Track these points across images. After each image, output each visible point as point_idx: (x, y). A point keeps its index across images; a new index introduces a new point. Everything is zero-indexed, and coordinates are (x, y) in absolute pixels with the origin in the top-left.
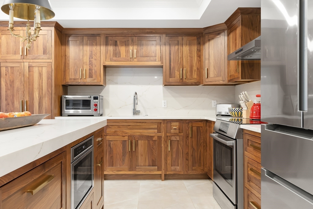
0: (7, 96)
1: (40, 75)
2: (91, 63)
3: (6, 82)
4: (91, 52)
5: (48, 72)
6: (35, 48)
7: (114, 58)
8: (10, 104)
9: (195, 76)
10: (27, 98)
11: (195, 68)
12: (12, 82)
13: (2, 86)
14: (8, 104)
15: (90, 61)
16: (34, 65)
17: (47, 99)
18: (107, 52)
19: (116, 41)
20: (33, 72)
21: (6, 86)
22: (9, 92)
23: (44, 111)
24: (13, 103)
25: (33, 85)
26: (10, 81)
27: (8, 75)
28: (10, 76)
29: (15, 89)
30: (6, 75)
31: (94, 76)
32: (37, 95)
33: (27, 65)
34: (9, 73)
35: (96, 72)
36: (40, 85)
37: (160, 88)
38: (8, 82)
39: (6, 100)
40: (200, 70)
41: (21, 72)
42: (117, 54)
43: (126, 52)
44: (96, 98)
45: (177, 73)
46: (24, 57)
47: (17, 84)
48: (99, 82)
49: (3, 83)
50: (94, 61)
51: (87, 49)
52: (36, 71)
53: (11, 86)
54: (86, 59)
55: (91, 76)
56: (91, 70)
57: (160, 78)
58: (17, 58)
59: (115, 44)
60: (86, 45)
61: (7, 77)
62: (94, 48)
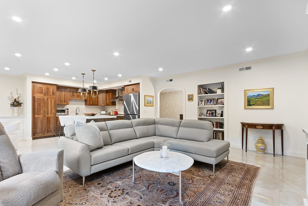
1: (51, 101)
2: (64, 98)
3: (37, 103)
6: (49, 92)
7: (73, 97)
8: (39, 111)
9: (96, 103)
10: (46, 110)
11: (96, 101)
12: (40, 104)
16: (48, 98)
17: (54, 110)
18: (70, 94)
22: (38, 107)
23: (53, 114)
24: (40, 111)
25: (48, 105)
29: (41, 106)
32: (50, 108)
33: (46, 98)
34: (38, 100)
35: (66, 101)
36: (51, 105)
37: (84, 106)
39: (37, 110)
40: (98, 101)
41: (44, 100)
42: (73, 95)
43: (77, 95)
44: (68, 109)
45: (91, 102)
46: (45, 95)
47: (42, 104)
48: (68, 104)
49: (36, 104)
50: (66, 97)
51: (63, 93)
52: (49, 100)
53: (39, 105)
54: (63, 96)
55: (64, 102)
56: (64, 100)
57: (84, 103)
58: (42, 95)
59: (73, 92)
60: (63, 91)
61: (38, 102)
62: (66, 93)
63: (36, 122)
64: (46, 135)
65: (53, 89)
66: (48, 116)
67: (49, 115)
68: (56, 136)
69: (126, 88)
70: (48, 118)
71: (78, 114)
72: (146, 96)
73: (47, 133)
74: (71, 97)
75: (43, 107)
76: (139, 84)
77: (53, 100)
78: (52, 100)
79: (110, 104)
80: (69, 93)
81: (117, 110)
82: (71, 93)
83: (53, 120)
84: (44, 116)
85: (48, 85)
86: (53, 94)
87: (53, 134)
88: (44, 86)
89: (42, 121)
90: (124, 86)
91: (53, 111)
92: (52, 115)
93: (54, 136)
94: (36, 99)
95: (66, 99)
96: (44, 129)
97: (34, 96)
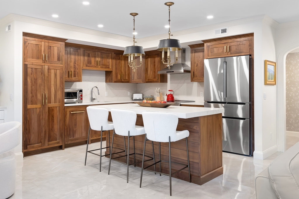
0: (32, 90)
1: (56, 75)
2: (75, 67)
3: (31, 80)
4: (75, 59)
5: (60, 73)
6: (52, 56)
7: (88, 65)
8: (35, 96)
9: (127, 78)
10: (47, 93)
11: (127, 74)
12: (36, 80)
13: (28, 83)
14: (33, 97)
15: (74, 66)
16: (51, 68)
17: (59, 92)
18: (84, 60)
19: (89, 54)
20: (50, 73)
21: (31, 82)
22: (33, 87)
23: (58, 101)
24: (36, 95)
25: (51, 82)
26: (34, 79)
27: (32, 74)
28: (34, 76)
29: (38, 85)
30: (31, 74)
31: (76, 76)
32: (53, 90)
33: (46, 67)
34: (33, 72)
35: (78, 73)
36: (55, 82)
38: (33, 80)
39: (31, 93)
41: (42, 73)
42: (89, 62)
43: (95, 61)
44: (81, 91)
45: (119, 76)
46: (45, 61)
47: (39, 81)
48: (80, 80)
49: (29, 80)
50: (77, 66)
51: (73, 57)
52: (53, 71)
53: (35, 83)
54: (72, 64)
55: (75, 76)
56: (74, 71)
57: (104, 78)
58: (40, 62)
59: (89, 56)
60: (72, 54)
61: (32, 76)
62: (77, 57)
63: (28, 119)
64: (46, 146)
65: (58, 50)
66: (50, 105)
67: (52, 105)
68: (63, 147)
69: (208, 47)
70: (51, 110)
71: (95, 99)
72: (268, 63)
73: (49, 141)
74: (87, 66)
75: (42, 87)
76: (252, 35)
77: (58, 71)
78: (56, 72)
79: (155, 80)
80: (82, 58)
81: (172, 93)
82: (86, 58)
83: (58, 114)
84: (43, 105)
85: (50, 41)
86: (59, 59)
87: (58, 143)
88: (43, 43)
89: (39, 116)
90: (203, 41)
91: (59, 95)
92: (57, 104)
93: (61, 148)
94: (29, 70)
95: (77, 70)
96: (43, 134)
97: (26, 63)
